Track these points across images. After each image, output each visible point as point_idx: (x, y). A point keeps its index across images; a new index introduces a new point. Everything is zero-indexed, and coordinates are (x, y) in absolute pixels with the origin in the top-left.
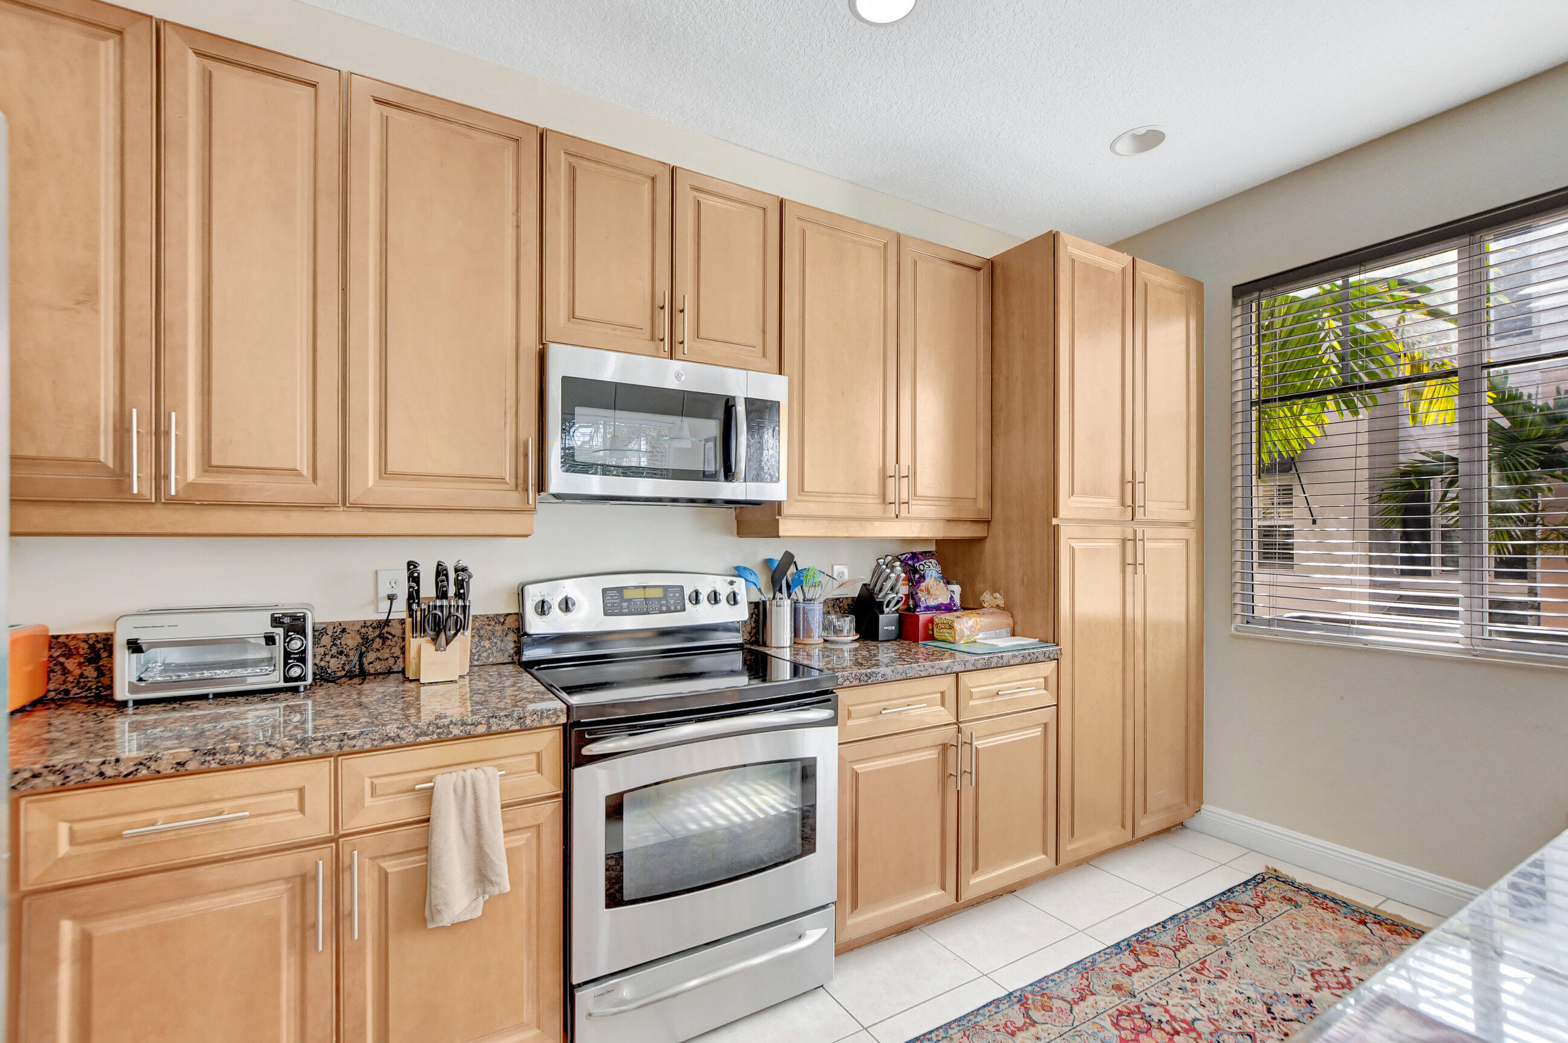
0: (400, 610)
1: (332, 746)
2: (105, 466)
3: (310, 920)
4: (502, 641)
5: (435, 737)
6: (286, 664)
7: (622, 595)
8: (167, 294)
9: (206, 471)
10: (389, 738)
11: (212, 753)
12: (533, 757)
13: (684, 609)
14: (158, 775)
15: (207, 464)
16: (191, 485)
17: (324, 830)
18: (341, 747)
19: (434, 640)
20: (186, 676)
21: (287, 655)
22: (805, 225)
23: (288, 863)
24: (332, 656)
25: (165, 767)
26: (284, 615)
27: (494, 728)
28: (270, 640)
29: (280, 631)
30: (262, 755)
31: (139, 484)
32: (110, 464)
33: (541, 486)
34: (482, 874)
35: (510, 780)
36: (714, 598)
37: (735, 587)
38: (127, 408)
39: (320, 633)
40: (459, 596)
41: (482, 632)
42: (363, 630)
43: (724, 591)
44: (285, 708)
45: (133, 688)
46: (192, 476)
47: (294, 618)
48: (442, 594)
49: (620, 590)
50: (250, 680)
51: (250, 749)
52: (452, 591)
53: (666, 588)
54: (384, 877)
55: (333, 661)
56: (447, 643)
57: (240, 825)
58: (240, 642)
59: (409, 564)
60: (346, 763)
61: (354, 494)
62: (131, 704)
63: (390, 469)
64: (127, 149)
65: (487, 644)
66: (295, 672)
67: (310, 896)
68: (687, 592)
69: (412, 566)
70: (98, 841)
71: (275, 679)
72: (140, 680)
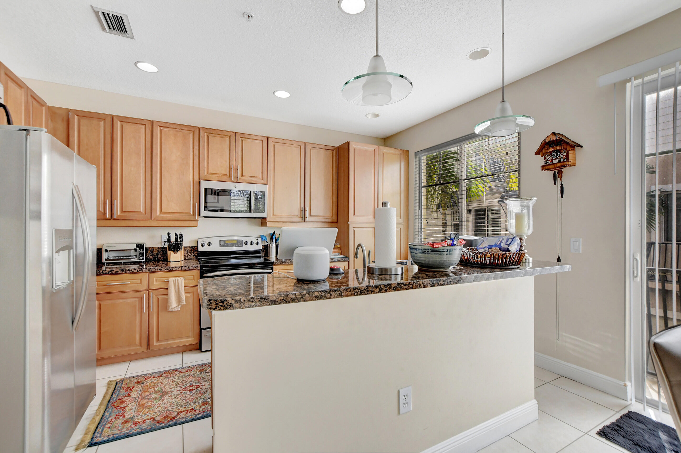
0: (166, 245)
1: (147, 270)
2: (101, 211)
3: (142, 307)
4: (193, 253)
5: (169, 270)
6: (139, 256)
7: (225, 242)
8: (114, 174)
9: (122, 212)
10: (159, 270)
11: (123, 270)
12: (193, 277)
13: (242, 246)
14: (113, 274)
15: (122, 211)
16: (119, 215)
17: (146, 288)
18: (149, 271)
19: (174, 251)
20: (117, 258)
21: (139, 254)
22: (274, 143)
23: (138, 294)
24: (151, 256)
25: (114, 272)
26: (139, 245)
27: (183, 269)
28: (136, 250)
29: (138, 248)
30: (133, 271)
31: (108, 216)
32: (102, 211)
33: (199, 215)
34: (179, 300)
35: (187, 281)
36: (252, 243)
37: (258, 241)
38: (106, 199)
39: (147, 249)
40: (181, 241)
41: (188, 251)
42: (158, 249)
43: (255, 241)
44: (139, 266)
45: (106, 260)
46: (119, 213)
47: (141, 245)
48: (176, 240)
49: (225, 241)
50: (132, 259)
51: (131, 270)
52: (179, 240)
53: (237, 240)
54: (158, 299)
55: (151, 257)
56: (177, 252)
57: (128, 285)
58: (129, 251)
59: (168, 233)
60: (150, 274)
61: (154, 217)
62: (105, 263)
63: (163, 211)
64: (106, 144)
65: (189, 254)
66: (141, 258)
67: (142, 301)
68: (244, 242)
69: (169, 234)
70: (102, 286)
71: (137, 259)
72: (107, 258)
